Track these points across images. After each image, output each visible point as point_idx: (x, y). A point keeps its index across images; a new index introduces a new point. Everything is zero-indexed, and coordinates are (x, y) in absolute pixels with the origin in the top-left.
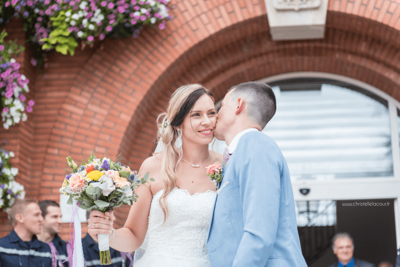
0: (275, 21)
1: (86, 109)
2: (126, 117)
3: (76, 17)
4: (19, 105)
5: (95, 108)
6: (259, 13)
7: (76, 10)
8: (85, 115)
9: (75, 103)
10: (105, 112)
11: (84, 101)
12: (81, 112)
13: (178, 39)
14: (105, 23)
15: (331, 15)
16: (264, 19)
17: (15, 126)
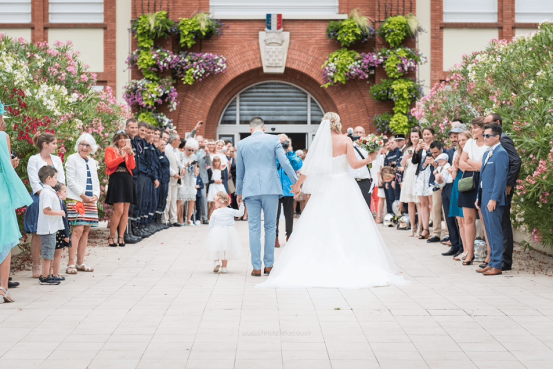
0: (266, 70)
1: (193, 100)
2: (209, 104)
3: (196, 71)
4: (175, 104)
5: (197, 100)
6: (260, 66)
7: (195, 69)
8: (193, 103)
9: (189, 98)
10: (201, 102)
11: (193, 97)
12: (192, 101)
13: (229, 74)
14: (205, 73)
15: (287, 69)
16: (261, 69)
17: (174, 111)
